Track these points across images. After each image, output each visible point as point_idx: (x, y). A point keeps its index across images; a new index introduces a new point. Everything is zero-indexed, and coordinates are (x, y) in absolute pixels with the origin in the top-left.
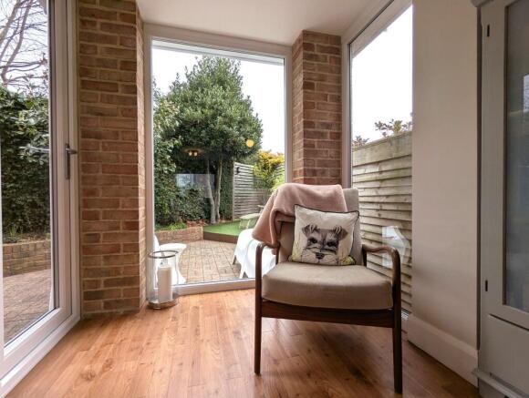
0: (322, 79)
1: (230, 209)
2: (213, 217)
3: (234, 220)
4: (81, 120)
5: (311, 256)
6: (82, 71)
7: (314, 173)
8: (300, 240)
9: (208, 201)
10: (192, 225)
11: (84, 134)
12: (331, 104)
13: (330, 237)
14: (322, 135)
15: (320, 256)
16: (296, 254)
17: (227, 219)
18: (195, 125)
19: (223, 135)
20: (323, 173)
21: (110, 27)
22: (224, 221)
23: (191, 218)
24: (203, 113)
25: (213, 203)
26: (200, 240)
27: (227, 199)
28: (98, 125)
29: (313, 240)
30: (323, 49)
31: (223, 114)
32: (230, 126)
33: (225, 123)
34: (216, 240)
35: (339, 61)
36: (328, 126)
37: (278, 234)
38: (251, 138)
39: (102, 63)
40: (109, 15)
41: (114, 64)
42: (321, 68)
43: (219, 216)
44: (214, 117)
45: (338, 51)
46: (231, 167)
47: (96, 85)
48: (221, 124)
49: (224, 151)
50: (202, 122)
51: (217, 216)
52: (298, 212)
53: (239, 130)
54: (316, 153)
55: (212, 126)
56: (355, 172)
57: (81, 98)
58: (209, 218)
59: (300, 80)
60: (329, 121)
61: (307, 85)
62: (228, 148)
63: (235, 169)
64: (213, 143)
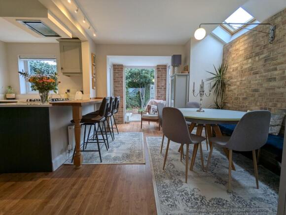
0: (162, 75)
4: (114, 88)
6: (114, 79)
7: (159, 97)
8: (152, 110)
10: (135, 109)
11: (114, 91)
12: (164, 81)
14: (161, 88)
15: (154, 113)
16: (151, 113)
18: (135, 74)
19: (145, 77)
20: (161, 97)
21: (119, 70)
23: (134, 106)
24: (138, 70)
26: (137, 114)
27: (148, 99)
28: (117, 89)
30: (162, 69)
31: (145, 69)
32: (148, 74)
35: (166, 71)
36: (163, 86)
37: (149, 110)
39: (117, 77)
40: (118, 68)
41: (119, 77)
42: (161, 73)
44: (142, 71)
45: (166, 69)
46: (149, 87)
47: (116, 82)
48: (145, 73)
49: (146, 82)
50: (138, 73)
51: (143, 106)
52: (152, 105)
53: (151, 75)
54: (160, 93)
57: (114, 84)
60: (163, 85)
62: (147, 81)
63: (151, 87)
64: (142, 80)
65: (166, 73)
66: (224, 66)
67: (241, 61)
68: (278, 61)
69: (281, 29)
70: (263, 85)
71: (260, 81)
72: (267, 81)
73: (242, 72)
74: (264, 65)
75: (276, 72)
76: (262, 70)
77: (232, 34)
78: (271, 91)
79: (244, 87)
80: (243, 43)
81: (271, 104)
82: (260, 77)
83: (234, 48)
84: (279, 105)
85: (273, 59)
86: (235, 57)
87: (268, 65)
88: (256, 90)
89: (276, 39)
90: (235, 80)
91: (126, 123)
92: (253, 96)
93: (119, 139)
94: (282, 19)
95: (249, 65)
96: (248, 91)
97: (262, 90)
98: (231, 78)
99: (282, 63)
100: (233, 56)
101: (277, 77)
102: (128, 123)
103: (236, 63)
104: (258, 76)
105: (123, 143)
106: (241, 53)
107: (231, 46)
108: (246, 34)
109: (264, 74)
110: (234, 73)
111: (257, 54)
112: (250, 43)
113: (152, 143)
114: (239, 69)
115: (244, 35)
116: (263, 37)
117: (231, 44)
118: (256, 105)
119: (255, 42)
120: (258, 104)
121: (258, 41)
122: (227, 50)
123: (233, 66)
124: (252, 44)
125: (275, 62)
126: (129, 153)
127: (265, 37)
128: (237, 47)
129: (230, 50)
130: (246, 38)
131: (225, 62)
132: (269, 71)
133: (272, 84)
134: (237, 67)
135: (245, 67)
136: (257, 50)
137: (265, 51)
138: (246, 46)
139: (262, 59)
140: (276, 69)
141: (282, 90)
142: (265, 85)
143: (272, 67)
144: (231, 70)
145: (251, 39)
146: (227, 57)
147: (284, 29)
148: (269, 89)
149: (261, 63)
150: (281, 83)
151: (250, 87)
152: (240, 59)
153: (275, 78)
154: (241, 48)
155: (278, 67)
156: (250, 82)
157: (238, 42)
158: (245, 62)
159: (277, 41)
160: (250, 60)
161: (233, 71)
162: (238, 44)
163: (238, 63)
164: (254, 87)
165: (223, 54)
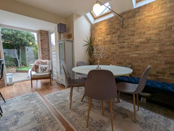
0: (45, 39)
1: (25, 62)
2: (19, 65)
3: (27, 65)
5: (41, 72)
8: (40, 70)
9: (16, 59)
10: (11, 68)
12: (47, 44)
13: (44, 69)
14: (45, 50)
15: (43, 72)
16: (39, 72)
17: (25, 65)
18: (9, 36)
19: (21, 40)
20: (46, 57)
22: (23, 66)
23: (10, 66)
24: (12, 32)
25: (18, 60)
26: (15, 72)
27: (24, 59)
29: (42, 70)
30: (44, 34)
31: (20, 33)
32: (23, 37)
33: (21, 36)
34: (21, 72)
35: (48, 36)
37: (36, 69)
38: (31, 42)
42: (44, 37)
43: (21, 65)
44: (17, 34)
46: (24, 49)
49: (21, 44)
50: (12, 35)
51: (20, 65)
53: (27, 38)
54: (44, 54)
55: (16, 37)
56: (53, 56)
58: (17, 66)
59: (40, 39)
60: (46, 47)
61: (41, 41)
62: (23, 44)
63: (26, 49)
64: (17, 42)
65: (48, 38)
66: (92, 38)
67: (104, 36)
68: (126, 38)
69: (126, 21)
70: (118, 50)
71: (116, 48)
72: (120, 48)
73: (105, 42)
74: (118, 40)
75: (125, 44)
76: (117, 42)
77: (95, 19)
78: (123, 54)
79: (106, 51)
80: (104, 25)
81: (122, 60)
82: (116, 46)
83: (99, 27)
84: (127, 61)
85: (123, 37)
86: (99, 33)
87: (120, 40)
88: (114, 53)
89: (124, 26)
90: (101, 47)
91: (8, 85)
92: (112, 56)
93: (11, 109)
94: (127, 16)
95: (109, 39)
96: (109, 53)
97: (117, 53)
98: (97, 45)
99: (128, 39)
100: (98, 32)
101: (125, 46)
102: (11, 85)
103: (100, 37)
104: (115, 45)
105: (21, 113)
106: (103, 31)
107: (96, 26)
108: (106, 20)
109: (119, 44)
110: (100, 43)
111: (114, 33)
112: (109, 26)
113: (55, 101)
114: (103, 40)
115: (105, 21)
116: (117, 24)
117: (96, 24)
118: (114, 61)
119: (112, 26)
120: (116, 60)
121: (114, 25)
122: (93, 28)
123: (99, 38)
124: (110, 27)
125: (124, 38)
126: (37, 124)
127: (118, 24)
128: (101, 27)
129: (96, 28)
130: (106, 22)
131: (93, 36)
132: (121, 43)
133: (123, 50)
134: (101, 39)
135: (106, 39)
136: (114, 30)
137: (118, 32)
138: (107, 27)
139: (117, 36)
140: (124, 42)
141: (128, 53)
142: (119, 50)
143: (122, 41)
144: (98, 41)
145: (110, 24)
146: (94, 32)
147: (128, 22)
148: (121, 53)
149: (116, 38)
150: (128, 50)
151: (110, 51)
152: (103, 35)
153: (124, 47)
154: (103, 28)
155: (126, 41)
156: (110, 49)
157: (101, 24)
158: (106, 36)
159: (125, 27)
160: (109, 36)
161: (99, 41)
162: (101, 25)
163: (102, 37)
164: (113, 51)
165: (91, 30)
